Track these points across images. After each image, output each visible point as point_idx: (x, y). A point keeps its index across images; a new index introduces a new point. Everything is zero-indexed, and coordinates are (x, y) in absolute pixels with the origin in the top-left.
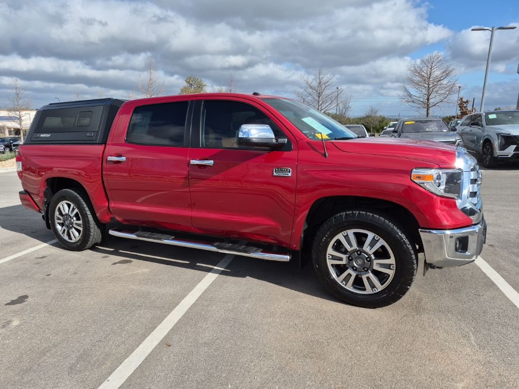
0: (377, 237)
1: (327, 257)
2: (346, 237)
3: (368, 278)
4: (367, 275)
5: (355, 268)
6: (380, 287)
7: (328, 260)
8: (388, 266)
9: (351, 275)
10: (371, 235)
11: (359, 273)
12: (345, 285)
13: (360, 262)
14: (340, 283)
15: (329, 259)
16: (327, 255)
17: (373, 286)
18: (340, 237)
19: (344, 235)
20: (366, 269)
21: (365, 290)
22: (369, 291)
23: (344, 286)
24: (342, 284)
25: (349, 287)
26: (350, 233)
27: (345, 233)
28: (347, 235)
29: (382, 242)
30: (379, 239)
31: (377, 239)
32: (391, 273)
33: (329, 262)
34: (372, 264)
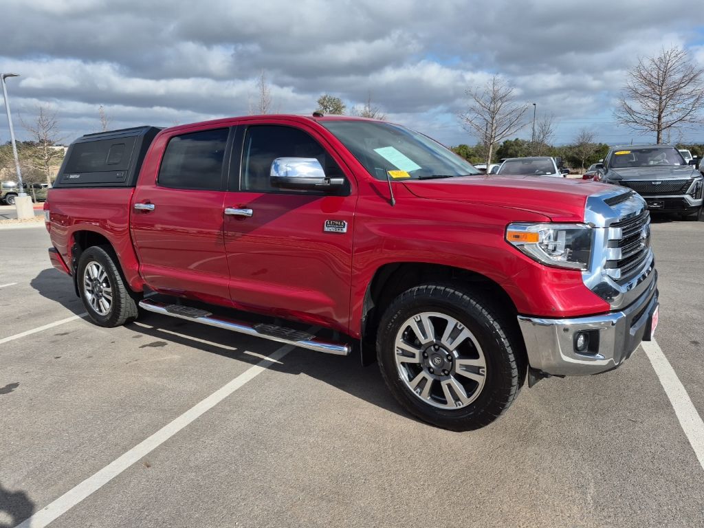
0: (460, 326)
1: (396, 352)
2: (420, 323)
3: (449, 386)
4: (448, 381)
5: (432, 370)
6: (466, 401)
7: (396, 356)
8: (476, 370)
9: (426, 380)
10: (452, 322)
11: (437, 378)
12: (420, 394)
13: (437, 361)
14: (413, 391)
15: (398, 354)
16: (396, 349)
17: (457, 399)
18: (411, 322)
19: (417, 320)
20: (446, 372)
21: (445, 403)
22: (451, 405)
23: (418, 395)
24: (415, 392)
25: (425, 397)
26: (425, 317)
27: (417, 317)
28: (421, 321)
29: (466, 333)
30: (463, 329)
31: (460, 328)
32: (481, 380)
33: (399, 359)
34: (453, 365)
